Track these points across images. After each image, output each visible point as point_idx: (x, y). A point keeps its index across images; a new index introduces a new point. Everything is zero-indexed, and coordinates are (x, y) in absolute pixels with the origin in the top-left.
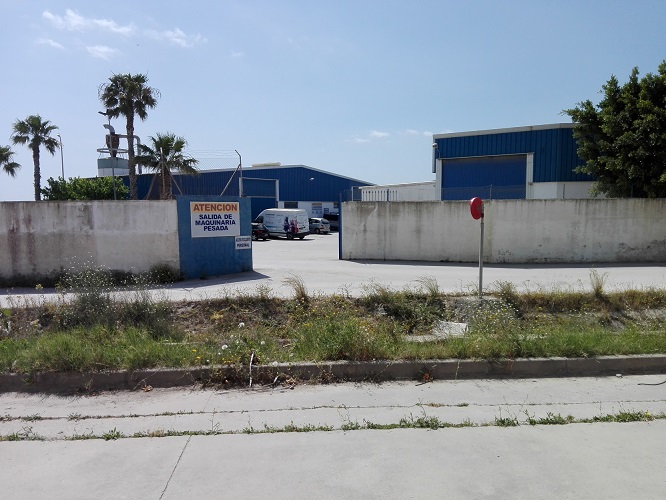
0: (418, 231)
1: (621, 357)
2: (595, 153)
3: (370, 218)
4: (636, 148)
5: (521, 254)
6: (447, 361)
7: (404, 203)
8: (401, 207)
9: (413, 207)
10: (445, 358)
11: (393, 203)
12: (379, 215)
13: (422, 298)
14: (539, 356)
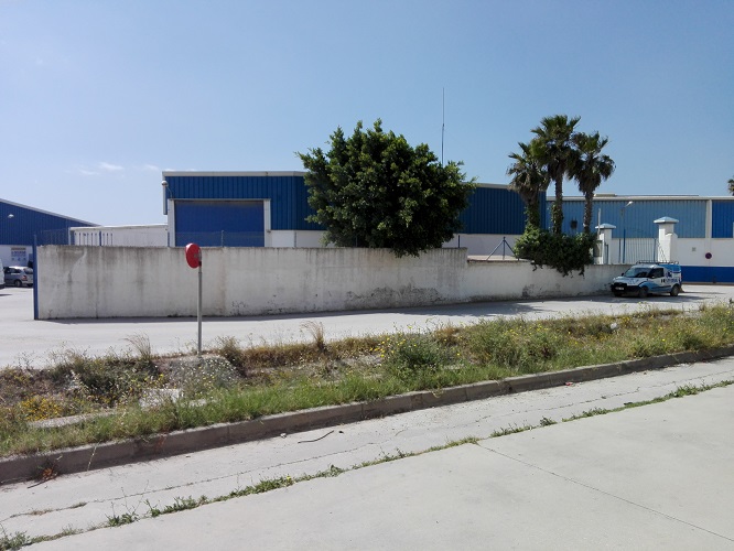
0: (140, 282)
1: (287, 414)
2: (324, 202)
3: (76, 266)
4: (358, 199)
5: (255, 305)
6: (81, 448)
7: (121, 248)
8: (118, 254)
9: (133, 253)
10: (79, 445)
11: (108, 248)
12: (89, 262)
13: (130, 363)
14: (199, 425)
